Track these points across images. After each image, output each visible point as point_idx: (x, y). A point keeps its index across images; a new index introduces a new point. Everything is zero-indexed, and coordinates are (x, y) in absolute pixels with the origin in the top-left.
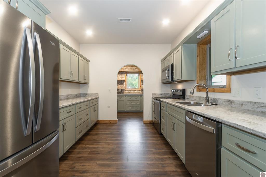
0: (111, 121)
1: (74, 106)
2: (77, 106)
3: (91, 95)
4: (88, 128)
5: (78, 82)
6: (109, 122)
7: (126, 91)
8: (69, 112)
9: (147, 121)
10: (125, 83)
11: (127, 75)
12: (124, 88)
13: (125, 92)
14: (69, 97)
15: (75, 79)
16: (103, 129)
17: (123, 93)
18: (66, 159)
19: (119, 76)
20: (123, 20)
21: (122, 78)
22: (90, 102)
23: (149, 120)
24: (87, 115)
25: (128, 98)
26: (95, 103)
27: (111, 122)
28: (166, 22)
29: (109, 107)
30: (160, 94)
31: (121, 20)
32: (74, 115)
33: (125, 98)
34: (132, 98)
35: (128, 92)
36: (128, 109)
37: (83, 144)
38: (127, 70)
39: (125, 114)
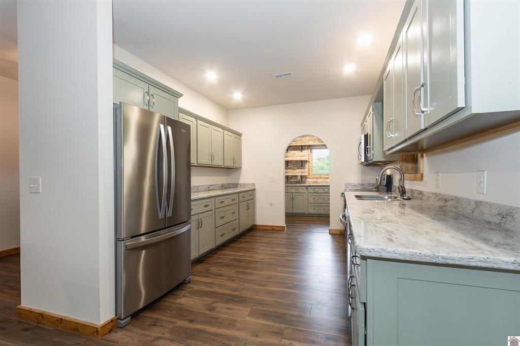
0: (275, 226)
1: (214, 199)
2: (217, 198)
3: (245, 185)
4: (236, 233)
5: (223, 167)
6: (272, 228)
7: (310, 180)
8: (206, 206)
9: (336, 230)
10: (307, 166)
11: (311, 152)
12: (306, 174)
13: (307, 181)
14: (211, 188)
15: (218, 162)
16: (260, 237)
17: (304, 182)
18: (202, 263)
19: (297, 154)
20: (281, 76)
21: (302, 156)
22: (239, 196)
23: (338, 228)
24: (233, 213)
25: (312, 191)
26: (248, 197)
27: (274, 228)
28: (349, 70)
29: (271, 205)
30: (359, 184)
31: (277, 77)
32: (213, 211)
33: (306, 191)
34: (319, 191)
35: (313, 180)
36: (311, 211)
37: (226, 250)
38: (311, 143)
39: (306, 219)
